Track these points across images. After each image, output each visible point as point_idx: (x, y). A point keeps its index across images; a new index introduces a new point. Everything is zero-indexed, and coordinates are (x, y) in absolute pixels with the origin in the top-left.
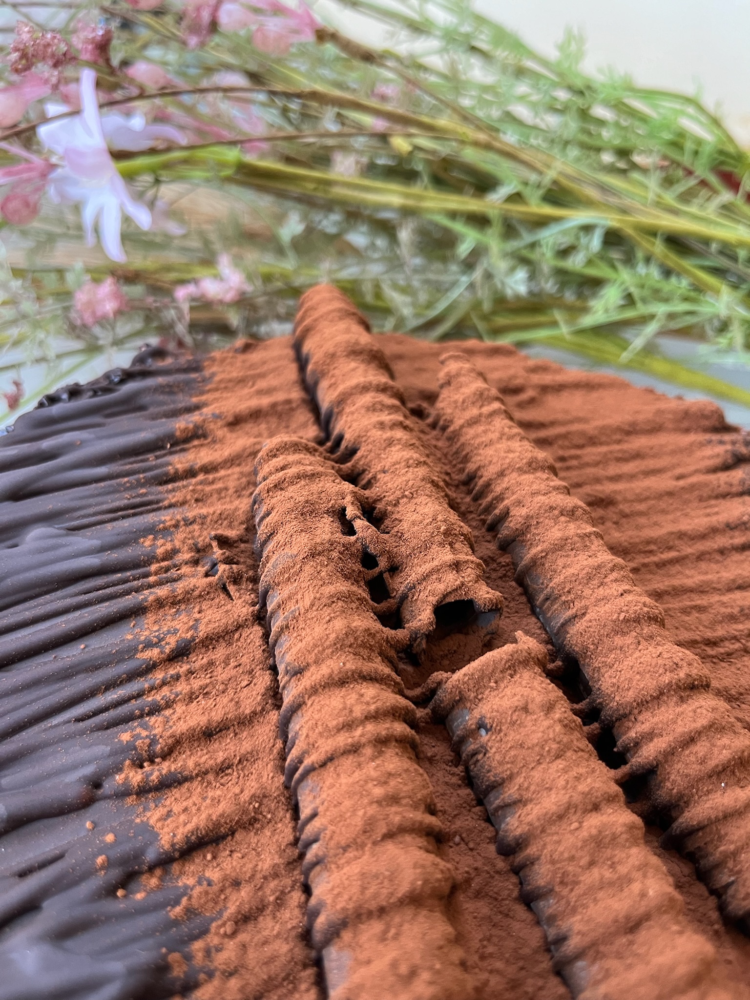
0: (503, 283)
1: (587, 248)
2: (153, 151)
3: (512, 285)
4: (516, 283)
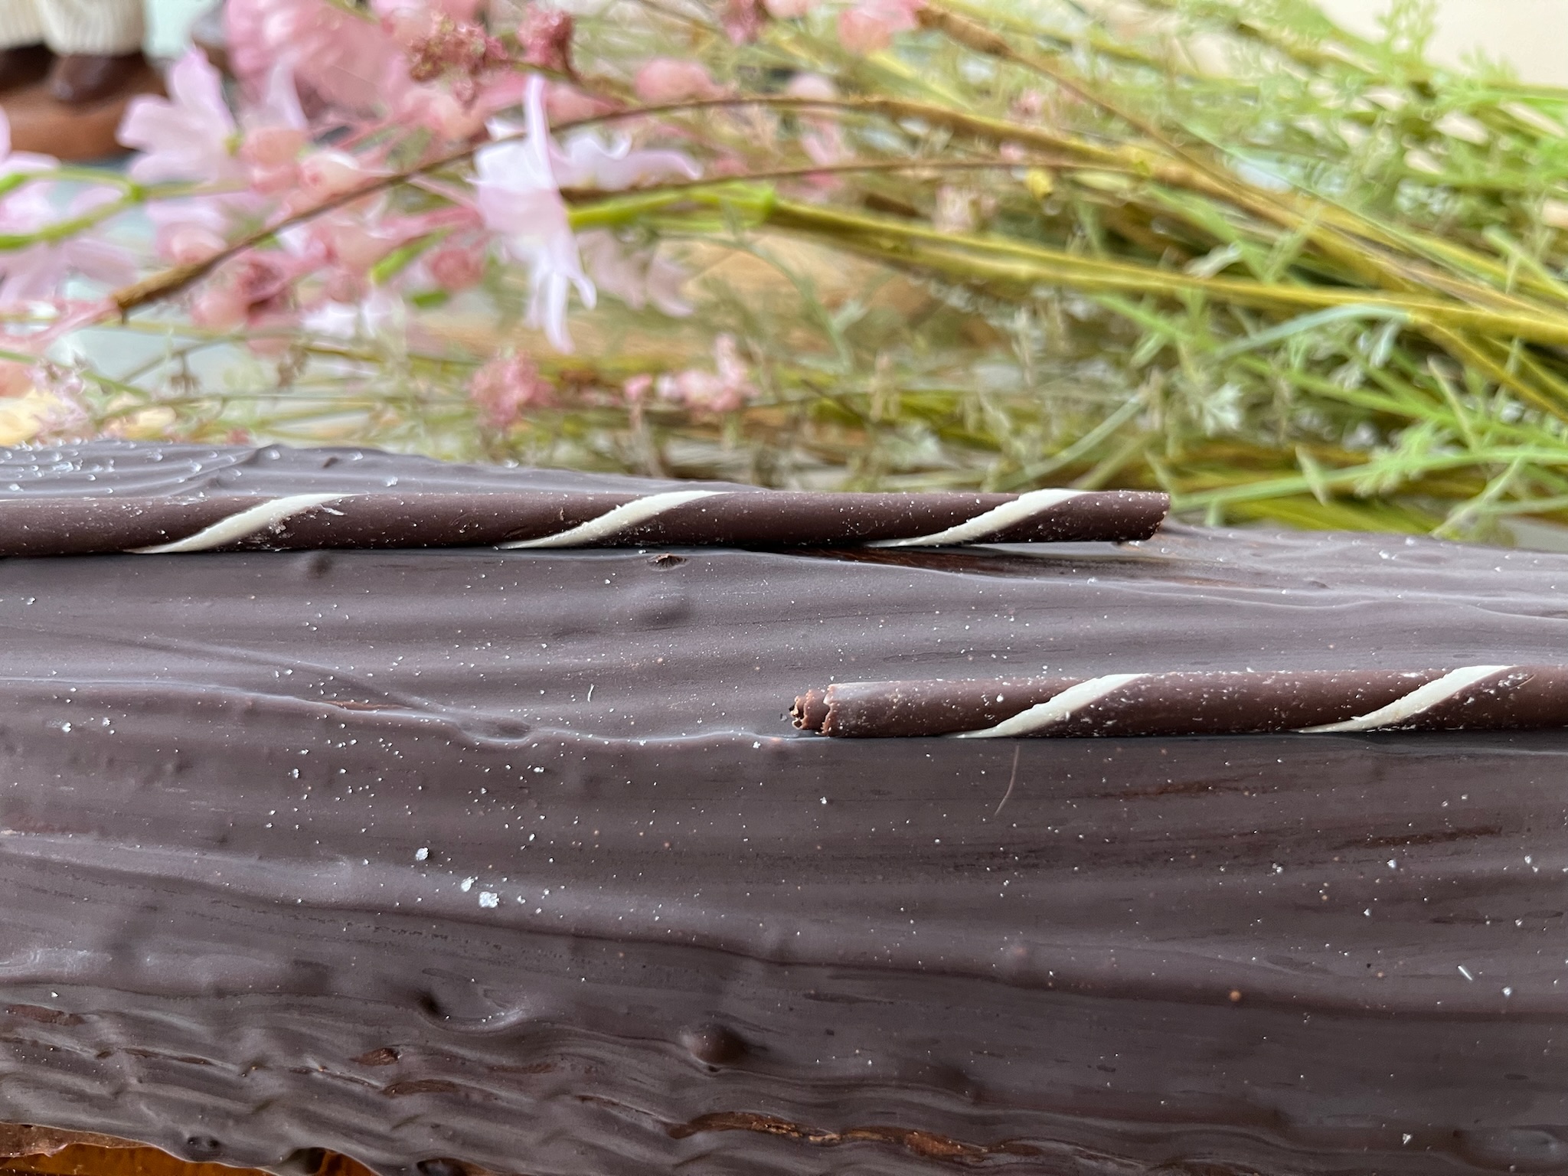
0: (1201, 411)
1: (1367, 359)
2: (634, 190)
3: (1216, 411)
4: (1222, 408)
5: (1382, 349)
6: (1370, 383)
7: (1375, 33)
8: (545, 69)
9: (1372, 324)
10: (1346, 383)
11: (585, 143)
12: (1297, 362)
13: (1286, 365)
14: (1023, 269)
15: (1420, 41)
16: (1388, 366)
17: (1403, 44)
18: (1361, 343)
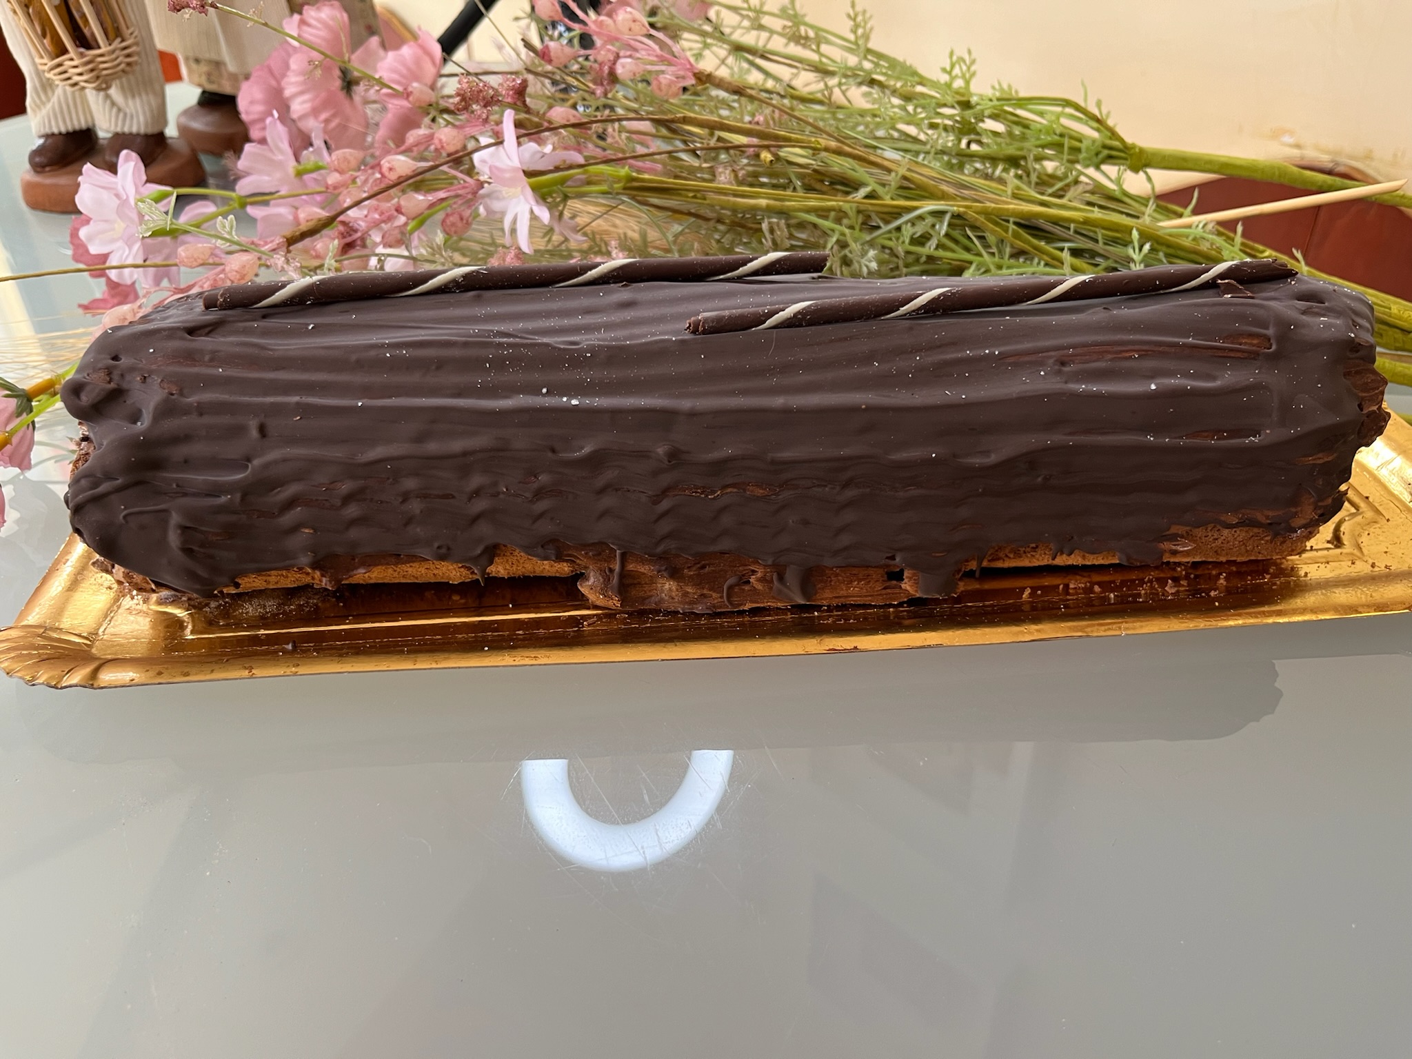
1: (939, 234)
2: (556, 169)
3: (867, 263)
4: (870, 261)
5: (943, 228)
6: (940, 246)
7: (944, 78)
8: (513, 106)
9: (939, 214)
10: (930, 248)
11: (531, 146)
12: (907, 241)
13: (903, 242)
14: (763, 202)
15: (967, 83)
16: (947, 235)
17: (958, 84)
18: (937, 227)
